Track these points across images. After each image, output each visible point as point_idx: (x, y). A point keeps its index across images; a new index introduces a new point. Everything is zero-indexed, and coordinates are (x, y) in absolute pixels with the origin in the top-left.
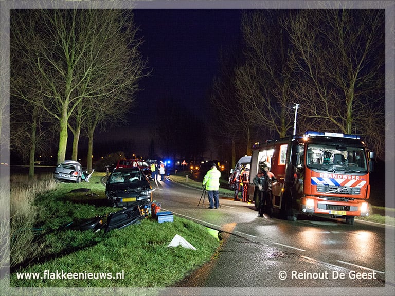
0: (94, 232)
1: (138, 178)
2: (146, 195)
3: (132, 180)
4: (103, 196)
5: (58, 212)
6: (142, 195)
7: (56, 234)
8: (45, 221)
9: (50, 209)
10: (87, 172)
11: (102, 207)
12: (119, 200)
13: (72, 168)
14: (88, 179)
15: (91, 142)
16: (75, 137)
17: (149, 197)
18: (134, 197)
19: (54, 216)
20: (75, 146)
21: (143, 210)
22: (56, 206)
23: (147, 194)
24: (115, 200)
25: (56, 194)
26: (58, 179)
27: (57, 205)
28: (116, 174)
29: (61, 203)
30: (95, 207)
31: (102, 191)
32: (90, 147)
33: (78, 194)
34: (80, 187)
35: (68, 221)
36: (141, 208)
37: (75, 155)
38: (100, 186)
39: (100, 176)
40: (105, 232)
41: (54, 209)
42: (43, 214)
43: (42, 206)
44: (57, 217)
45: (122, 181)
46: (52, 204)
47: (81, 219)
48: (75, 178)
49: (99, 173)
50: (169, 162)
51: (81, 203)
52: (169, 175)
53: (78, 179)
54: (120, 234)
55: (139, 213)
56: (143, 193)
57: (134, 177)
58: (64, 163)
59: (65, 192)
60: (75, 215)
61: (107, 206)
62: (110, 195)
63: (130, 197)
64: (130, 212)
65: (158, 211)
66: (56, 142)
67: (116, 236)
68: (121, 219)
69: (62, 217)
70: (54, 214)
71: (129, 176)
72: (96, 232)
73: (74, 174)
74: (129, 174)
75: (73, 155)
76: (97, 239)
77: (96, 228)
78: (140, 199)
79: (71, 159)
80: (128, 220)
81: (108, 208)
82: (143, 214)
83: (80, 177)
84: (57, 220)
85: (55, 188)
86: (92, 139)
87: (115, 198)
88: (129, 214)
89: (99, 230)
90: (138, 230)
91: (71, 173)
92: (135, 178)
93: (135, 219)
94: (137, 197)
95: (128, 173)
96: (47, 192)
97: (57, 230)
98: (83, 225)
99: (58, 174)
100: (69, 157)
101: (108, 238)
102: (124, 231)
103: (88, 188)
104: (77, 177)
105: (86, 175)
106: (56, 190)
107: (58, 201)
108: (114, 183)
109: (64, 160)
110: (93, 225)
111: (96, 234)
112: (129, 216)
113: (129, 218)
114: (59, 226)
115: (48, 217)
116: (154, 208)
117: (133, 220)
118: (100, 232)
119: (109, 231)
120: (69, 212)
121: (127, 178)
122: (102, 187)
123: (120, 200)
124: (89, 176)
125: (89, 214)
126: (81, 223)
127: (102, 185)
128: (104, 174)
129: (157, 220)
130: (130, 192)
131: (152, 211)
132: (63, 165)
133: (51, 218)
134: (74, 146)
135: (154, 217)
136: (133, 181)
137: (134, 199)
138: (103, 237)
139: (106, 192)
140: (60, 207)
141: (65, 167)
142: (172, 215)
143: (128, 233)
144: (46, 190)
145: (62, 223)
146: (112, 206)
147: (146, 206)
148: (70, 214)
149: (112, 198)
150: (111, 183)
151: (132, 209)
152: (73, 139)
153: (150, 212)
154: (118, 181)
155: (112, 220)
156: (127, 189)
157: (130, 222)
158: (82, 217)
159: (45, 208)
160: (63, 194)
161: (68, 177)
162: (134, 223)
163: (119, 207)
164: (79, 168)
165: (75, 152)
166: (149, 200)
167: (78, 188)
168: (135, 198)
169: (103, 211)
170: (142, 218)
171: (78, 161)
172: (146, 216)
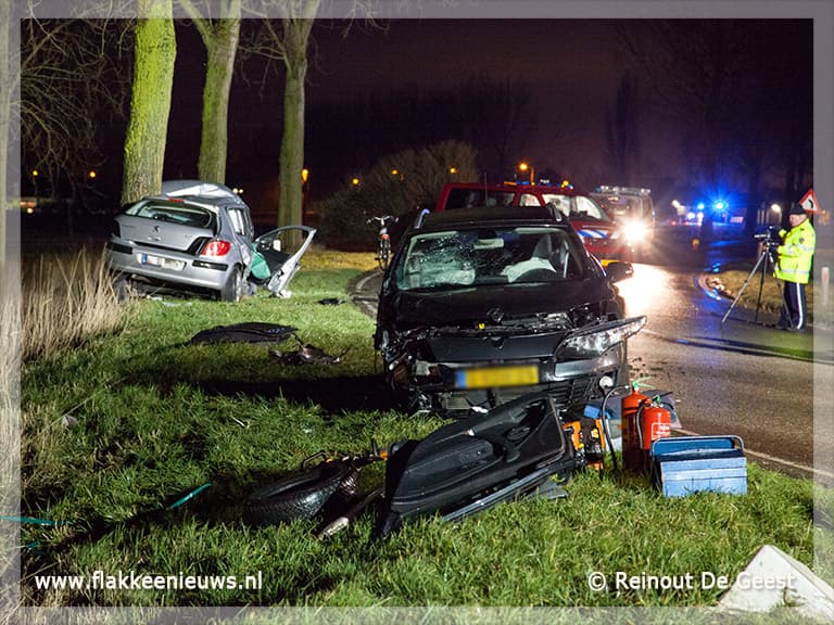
0: (316, 533)
1: (547, 265)
2: (592, 355)
3: (514, 272)
4: (362, 364)
5: (132, 436)
6: (571, 356)
7: (127, 543)
8: (67, 483)
9: (90, 427)
10: (277, 245)
11: (358, 417)
12: (444, 380)
13: (202, 220)
14: (281, 283)
15: (297, 88)
16: (212, 61)
17: (607, 363)
18: (527, 363)
19: (109, 456)
20: (215, 105)
21: (576, 426)
22: (124, 412)
23: (599, 347)
24: (423, 378)
25: (120, 351)
26: (128, 276)
27: (129, 402)
28: (430, 242)
29: (150, 396)
30: (321, 414)
31: (359, 338)
32: (289, 119)
33: (233, 349)
34: (241, 320)
35: (185, 481)
36: (568, 418)
37: (213, 158)
38: (346, 316)
39: (344, 271)
40: (376, 533)
41: (112, 425)
42: (56, 444)
43: (53, 407)
44: (131, 460)
45: (465, 276)
46: (102, 399)
47: (251, 472)
48: (216, 273)
49: (340, 256)
50: (720, 206)
51: (250, 395)
52: (723, 270)
53: (231, 281)
54: (457, 542)
55: (554, 438)
56: (577, 342)
57: (527, 258)
58: (157, 194)
59: (164, 341)
60: (217, 454)
61: (384, 408)
62: (397, 350)
63: (508, 363)
64: (506, 431)
65: (661, 431)
66: (114, 88)
67: (433, 553)
68: (460, 470)
69: (151, 464)
70: (113, 449)
71: (498, 250)
72: (330, 531)
73: (211, 254)
74: (499, 243)
75: (203, 158)
76: (331, 567)
77: (328, 513)
78: (561, 374)
79: (193, 176)
80: (494, 477)
81: (390, 418)
82: (580, 447)
83: (240, 267)
84: (129, 476)
85: (113, 322)
86: (303, 71)
87: (424, 368)
88: (500, 444)
89: (345, 521)
90: (553, 526)
91: (196, 248)
92: (535, 263)
93: (532, 469)
94: (546, 365)
95: (494, 236)
96: (77, 343)
97: (129, 522)
98: (259, 495)
99: (129, 250)
100: (182, 161)
101: (393, 558)
102: (479, 528)
103: (283, 323)
104: (222, 267)
105: (275, 260)
106: (117, 331)
107: (129, 382)
108: (422, 289)
109: (159, 176)
110: (312, 499)
111: (328, 542)
112: (499, 450)
113: (504, 464)
114: (139, 504)
115: (81, 466)
116: (635, 418)
117: (522, 473)
118: (349, 535)
119: (396, 529)
120: (186, 440)
121: (489, 264)
122: (355, 323)
123: (451, 375)
124: (288, 267)
125: (291, 448)
126: (249, 489)
127: (355, 312)
128: (369, 262)
129: (655, 481)
130: (504, 335)
131: (629, 433)
132: (151, 203)
133: (96, 467)
134: (208, 108)
135: (640, 466)
136: (522, 279)
137: (527, 375)
138: (363, 556)
139: (378, 339)
140: (141, 416)
141: (165, 213)
142: (739, 454)
143: (497, 541)
144: (69, 332)
145: (150, 491)
146: (407, 408)
147: (590, 411)
148: (196, 446)
149: (410, 368)
150: (403, 287)
151: (514, 417)
152: (204, 71)
153: (618, 444)
154: (442, 279)
155: (410, 471)
156: (490, 322)
157: (504, 483)
158: (253, 464)
159: (65, 421)
160: (159, 350)
161: (178, 268)
162: (530, 490)
163: (444, 414)
164: (236, 221)
165: (213, 140)
166: (607, 382)
167: (234, 322)
168: (534, 371)
169: (365, 432)
170: (571, 469)
171: (230, 183)
172: (593, 458)
